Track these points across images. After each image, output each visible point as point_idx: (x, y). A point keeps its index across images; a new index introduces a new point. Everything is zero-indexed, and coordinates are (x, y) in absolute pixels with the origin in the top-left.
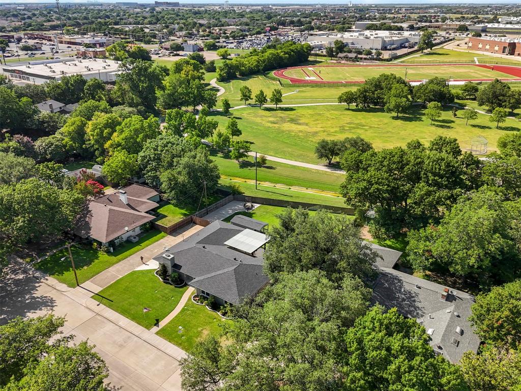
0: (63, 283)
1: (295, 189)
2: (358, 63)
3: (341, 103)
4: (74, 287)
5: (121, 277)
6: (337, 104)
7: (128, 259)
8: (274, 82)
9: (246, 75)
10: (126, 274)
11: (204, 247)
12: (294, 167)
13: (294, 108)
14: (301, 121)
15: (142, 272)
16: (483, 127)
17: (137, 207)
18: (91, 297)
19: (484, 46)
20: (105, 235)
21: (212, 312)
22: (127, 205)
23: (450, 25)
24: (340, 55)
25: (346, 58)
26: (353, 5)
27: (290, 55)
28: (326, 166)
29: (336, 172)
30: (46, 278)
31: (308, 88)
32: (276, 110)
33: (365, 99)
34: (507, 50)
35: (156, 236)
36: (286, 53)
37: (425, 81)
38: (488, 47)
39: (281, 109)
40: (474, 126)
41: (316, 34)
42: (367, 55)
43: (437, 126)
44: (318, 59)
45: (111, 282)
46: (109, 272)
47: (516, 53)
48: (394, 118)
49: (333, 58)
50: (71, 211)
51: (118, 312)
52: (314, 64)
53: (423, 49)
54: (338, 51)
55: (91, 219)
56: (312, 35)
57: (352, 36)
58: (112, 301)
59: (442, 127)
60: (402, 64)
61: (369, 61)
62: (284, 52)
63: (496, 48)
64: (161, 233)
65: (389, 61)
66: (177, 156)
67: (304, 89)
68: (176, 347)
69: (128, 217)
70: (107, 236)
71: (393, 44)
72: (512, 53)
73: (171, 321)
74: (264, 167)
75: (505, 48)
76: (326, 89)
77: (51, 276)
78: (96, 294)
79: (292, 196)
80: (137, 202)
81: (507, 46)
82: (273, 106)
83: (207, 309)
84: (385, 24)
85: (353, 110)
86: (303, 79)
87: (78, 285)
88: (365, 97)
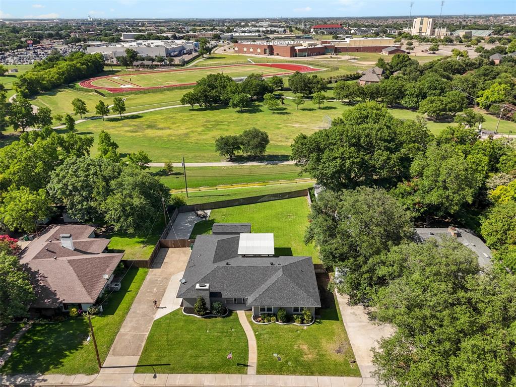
0: (75, 374)
1: (221, 189)
2: (156, 70)
3: (184, 105)
4: (98, 372)
5: (148, 333)
6: (182, 106)
7: (131, 311)
8: (91, 94)
9: (49, 90)
10: (150, 327)
11: (227, 264)
12: (201, 168)
13: (140, 115)
14: (159, 126)
15: (165, 318)
16: (310, 110)
17: (87, 249)
18: (135, 373)
19: (248, 49)
20: (86, 294)
21: (289, 326)
22: (74, 250)
23: (205, 35)
24: (135, 63)
25: (143, 66)
26: (93, 19)
27: (87, 65)
28: (229, 161)
29: (244, 164)
30: (40, 378)
31: (133, 95)
32: (122, 119)
33: (207, 99)
34: (267, 51)
35: (136, 274)
36: (82, 64)
37: (244, 78)
38: (251, 50)
39: (127, 118)
40: (303, 110)
41: (94, 45)
42: (160, 62)
43: (278, 113)
44: (115, 69)
45: (140, 345)
46: (124, 335)
47: (275, 53)
48: (239, 112)
49: (129, 67)
50: (24, 279)
51: (188, 373)
52: (114, 74)
53: (202, 54)
54: (131, 59)
55: (46, 281)
56: (89, 46)
57: (132, 45)
58: (169, 365)
59: (281, 113)
60: (196, 68)
61: (165, 67)
62: (81, 63)
63: (259, 50)
64: (138, 270)
65: (183, 66)
66: (111, 178)
67: (130, 97)
68: (294, 377)
69: (96, 263)
70: (89, 293)
71: (174, 52)
72: (272, 53)
73: (258, 353)
74: (171, 174)
75: (265, 50)
76: (152, 94)
77: (46, 373)
78: (137, 366)
79: (228, 195)
80: (83, 244)
81: (267, 48)
82: (117, 116)
83: (280, 325)
84: (152, 34)
85: (198, 110)
86: (119, 87)
87: (101, 367)
88: (206, 96)
